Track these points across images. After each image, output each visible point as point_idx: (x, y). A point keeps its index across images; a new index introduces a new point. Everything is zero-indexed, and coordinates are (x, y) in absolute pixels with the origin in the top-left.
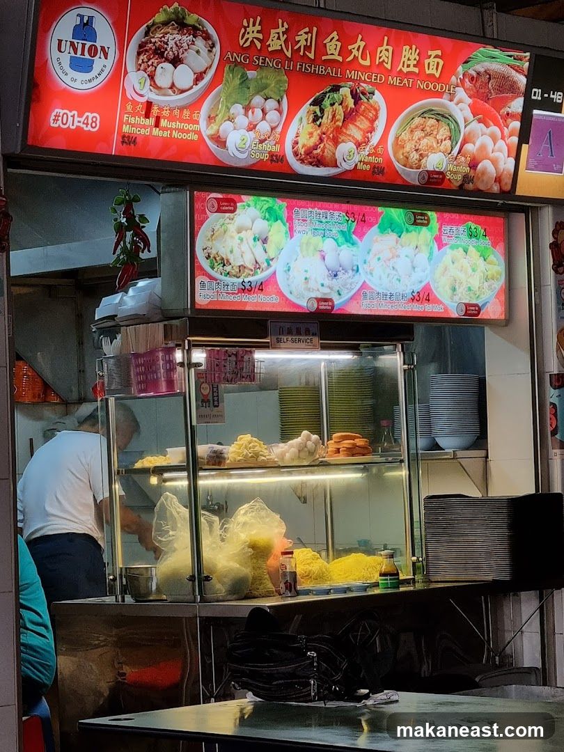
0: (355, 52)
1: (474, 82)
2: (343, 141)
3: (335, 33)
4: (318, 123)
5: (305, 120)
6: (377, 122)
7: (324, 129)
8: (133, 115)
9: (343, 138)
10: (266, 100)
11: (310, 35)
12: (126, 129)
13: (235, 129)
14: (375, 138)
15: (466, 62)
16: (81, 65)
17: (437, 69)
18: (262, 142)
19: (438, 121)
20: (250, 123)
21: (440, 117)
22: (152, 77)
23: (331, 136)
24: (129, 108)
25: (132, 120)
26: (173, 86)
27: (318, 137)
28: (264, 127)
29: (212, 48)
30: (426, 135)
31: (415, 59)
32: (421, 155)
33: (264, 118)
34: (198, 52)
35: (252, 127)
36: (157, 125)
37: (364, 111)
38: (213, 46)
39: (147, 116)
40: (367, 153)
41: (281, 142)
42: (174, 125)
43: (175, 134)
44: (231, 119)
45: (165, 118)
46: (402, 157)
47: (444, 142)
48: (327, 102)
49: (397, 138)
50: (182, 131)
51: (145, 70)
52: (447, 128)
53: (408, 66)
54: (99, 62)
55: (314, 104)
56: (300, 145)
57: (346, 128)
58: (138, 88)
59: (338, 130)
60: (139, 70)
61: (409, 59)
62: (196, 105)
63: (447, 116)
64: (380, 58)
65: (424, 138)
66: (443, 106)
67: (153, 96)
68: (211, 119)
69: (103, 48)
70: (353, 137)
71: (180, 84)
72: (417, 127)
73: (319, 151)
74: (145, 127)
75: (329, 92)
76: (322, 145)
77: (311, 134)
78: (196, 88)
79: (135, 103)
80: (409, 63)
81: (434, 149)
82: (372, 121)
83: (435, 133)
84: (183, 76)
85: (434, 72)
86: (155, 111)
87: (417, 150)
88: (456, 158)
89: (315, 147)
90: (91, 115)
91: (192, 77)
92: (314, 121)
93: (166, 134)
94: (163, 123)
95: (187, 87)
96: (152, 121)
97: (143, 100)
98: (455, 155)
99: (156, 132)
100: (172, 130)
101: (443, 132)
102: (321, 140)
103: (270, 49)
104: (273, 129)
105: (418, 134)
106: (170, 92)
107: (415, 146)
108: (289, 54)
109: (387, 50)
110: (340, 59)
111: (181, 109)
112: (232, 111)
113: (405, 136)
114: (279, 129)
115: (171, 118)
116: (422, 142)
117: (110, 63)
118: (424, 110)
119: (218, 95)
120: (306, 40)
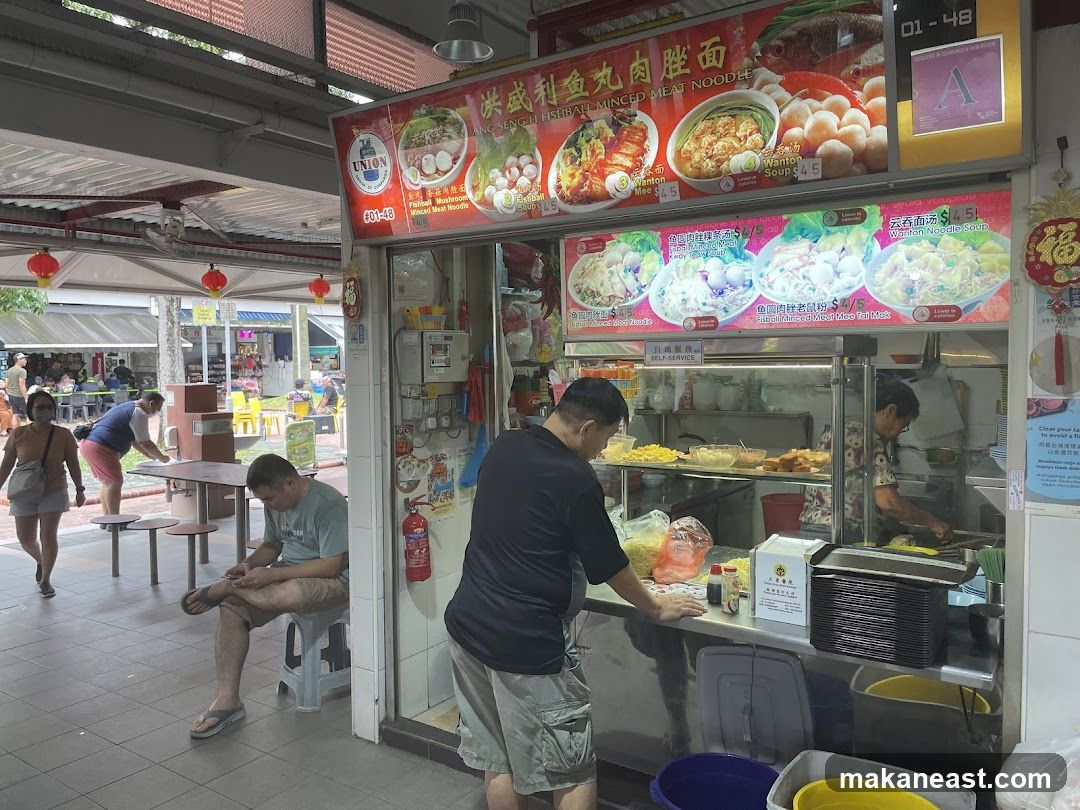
0: (602, 81)
1: (782, 53)
2: (611, 173)
3: (575, 71)
4: (577, 163)
5: (562, 165)
6: (647, 142)
7: (586, 167)
8: (415, 200)
9: (609, 169)
10: (519, 157)
11: (548, 84)
12: (413, 213)
13: (497, 190)
14: (650, 159)
15: (763, 34)
16: (371, 176)
17: (718, 59)
18: (525, 195)
19: (733, 116)
20: (510, 182)
21: (735, 112)
22: (420, 169)
23: (595, 171)
24: (411, 196)
25: (415, 205)
26: (437, 170)
27: (581, 177)
28: (524, 181)
29: (460, 130)
30: (719, 138)
31: (683, 59)
32: (718, 161)
33: (521, 174)
34: (450, 137)
35: (513, 184)
36: (434, 204)
37: (628, 135)
38: (461, 126)
39: (425, 199)
40: (643, 177)
41: (544, 189)
42: (446, 201)
43: (450, 208)
44: (492, 183)
45: (438, 197)
46: (690, 169)
47: (749, 139)
48: (582, 141)
49: (678, 152)
50: (454, 203)
51: (414, 165)
52: (750, 120)
53: (675, 70)
54: (381, 170)
55: (568, 146)
56: (564, 188)
57: (611, 159)
58: (412, 179)
59: (602, 164)
60: (409, 166)
61: (674, 63)
62: (460, 180)
63: (747, 106)
64: (634, 76)
65: (716, 141)
66: (739, 97)
67: (425, 183)
68: (474, 188)
69: (381, 158)
70: (621, 165)
71: (443, 167)
72: (703, 132)
73: (586, 188)
74: (426, 207)
75: (582, 130)
76: (588, 183)
77: (573, 176)
78: (456, 167)
79: (414, 191)
80: (675, 66)
81: (735, 149)
82: (641, 143)
83: (732, 131)
84: (444, 160)
85: (714, 63)
86: (430, 194)
87: (710, 157)
88: (775, 151)
89: (581, 186)
90: (387, 209)
91: (450, 158)
92: (572, 162)
93: (443, 209)
94: (439, 201)
95: (448, 167)
96: (429, 203)
97: (419, 188)
98: (773, 148)
99: (435, 209)
100: (446, 206)
101: (745, 126)
102: (585, 178)
103: (511, 112)
104: (532, 181)
105: (707, 140)
106: (437, 175)
107: (707, 153)
108: (531, 110)
109: (642, 64)
110: (587, 94)
111: (449, 187)
112: (491, 176)
113: (689, 146)
114: (539, 179)
115: (444, 196)
116: (715, 147)
117: (389, 168)
118: (709, 110)
119: (475, 165)
120: (545, 90)
